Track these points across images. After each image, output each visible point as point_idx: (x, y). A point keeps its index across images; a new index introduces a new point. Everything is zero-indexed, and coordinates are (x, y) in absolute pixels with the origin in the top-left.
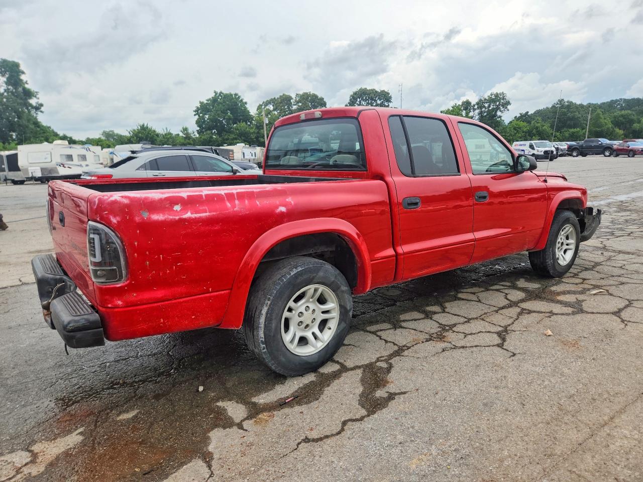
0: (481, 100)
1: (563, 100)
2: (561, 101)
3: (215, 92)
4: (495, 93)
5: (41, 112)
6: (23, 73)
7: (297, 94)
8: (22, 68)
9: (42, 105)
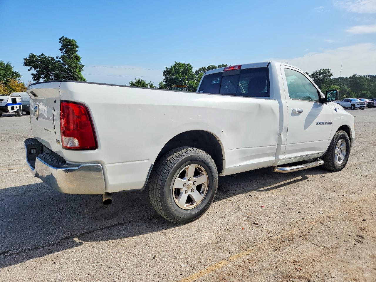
0: (314, 73)
1: (356, 75)
2: (355, 75)
3: (175, 62)
4: (323, 69)
5: (83, 70)
6: (77, 47)
7: (219, 66)
8: (77, 44)
9: (83, 66)
